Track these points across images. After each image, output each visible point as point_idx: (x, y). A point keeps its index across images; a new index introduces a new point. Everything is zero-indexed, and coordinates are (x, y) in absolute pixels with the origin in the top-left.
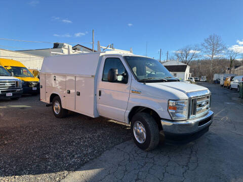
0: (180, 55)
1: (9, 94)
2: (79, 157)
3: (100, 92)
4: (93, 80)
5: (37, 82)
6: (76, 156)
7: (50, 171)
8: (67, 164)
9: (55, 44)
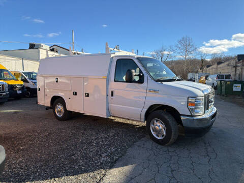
2: (107, 156)
3: (112, 92)
4: (105, 81)
5: (21, 85)
6: (103, 155)
7: (86, 171)
8: (99, 164)
9: (30, 44)
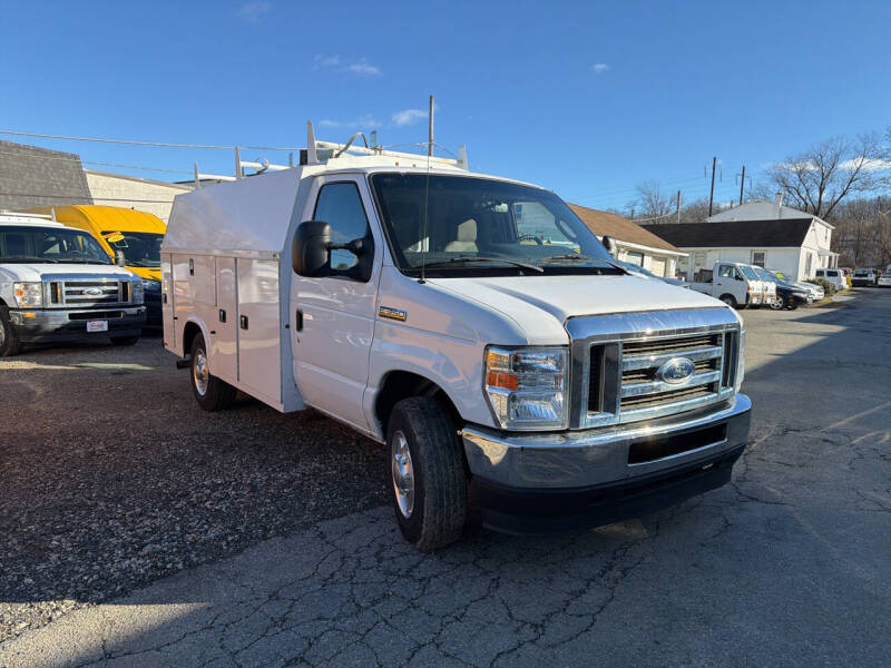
0: (793, 180)
1: (97, 326)
3: (300, 316)
4: (275, 269)
